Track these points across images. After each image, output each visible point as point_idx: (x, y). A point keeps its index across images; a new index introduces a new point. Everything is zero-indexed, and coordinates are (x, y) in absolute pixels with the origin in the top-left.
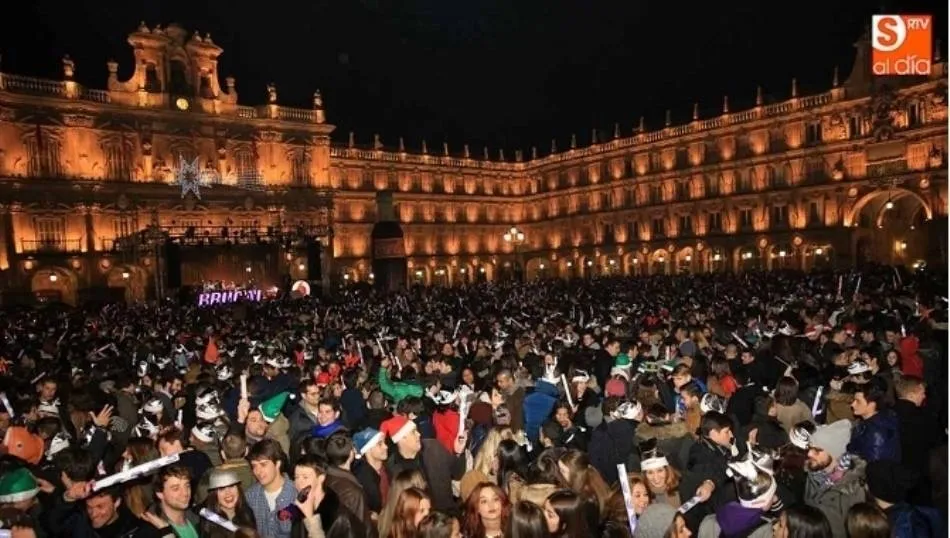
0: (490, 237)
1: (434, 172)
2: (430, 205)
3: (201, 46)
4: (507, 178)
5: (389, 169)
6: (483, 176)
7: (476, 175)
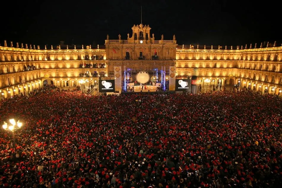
0: (224, 72)
1: (207, 54)
2: (205, 63)
4: (233, 54)
5: (193, 54)
6: (224, 54)
7: (221, 54)
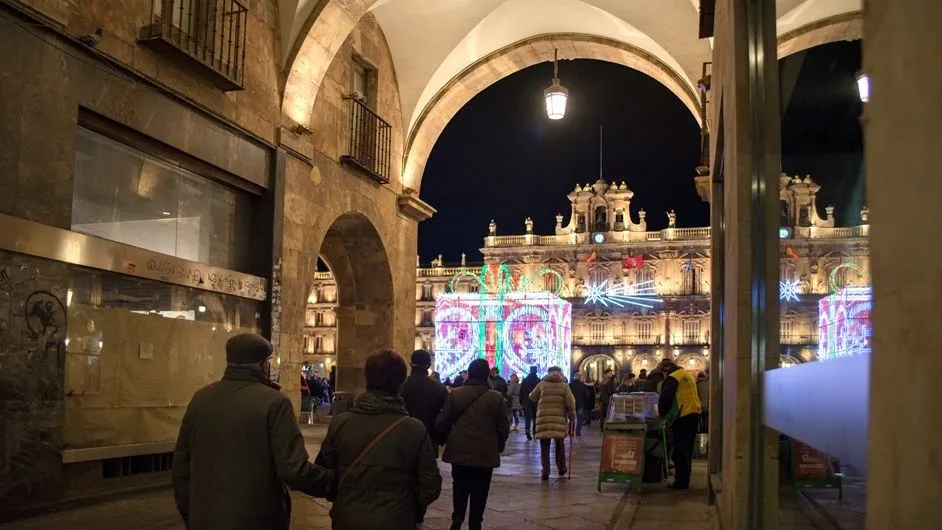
3: (616, 193)
